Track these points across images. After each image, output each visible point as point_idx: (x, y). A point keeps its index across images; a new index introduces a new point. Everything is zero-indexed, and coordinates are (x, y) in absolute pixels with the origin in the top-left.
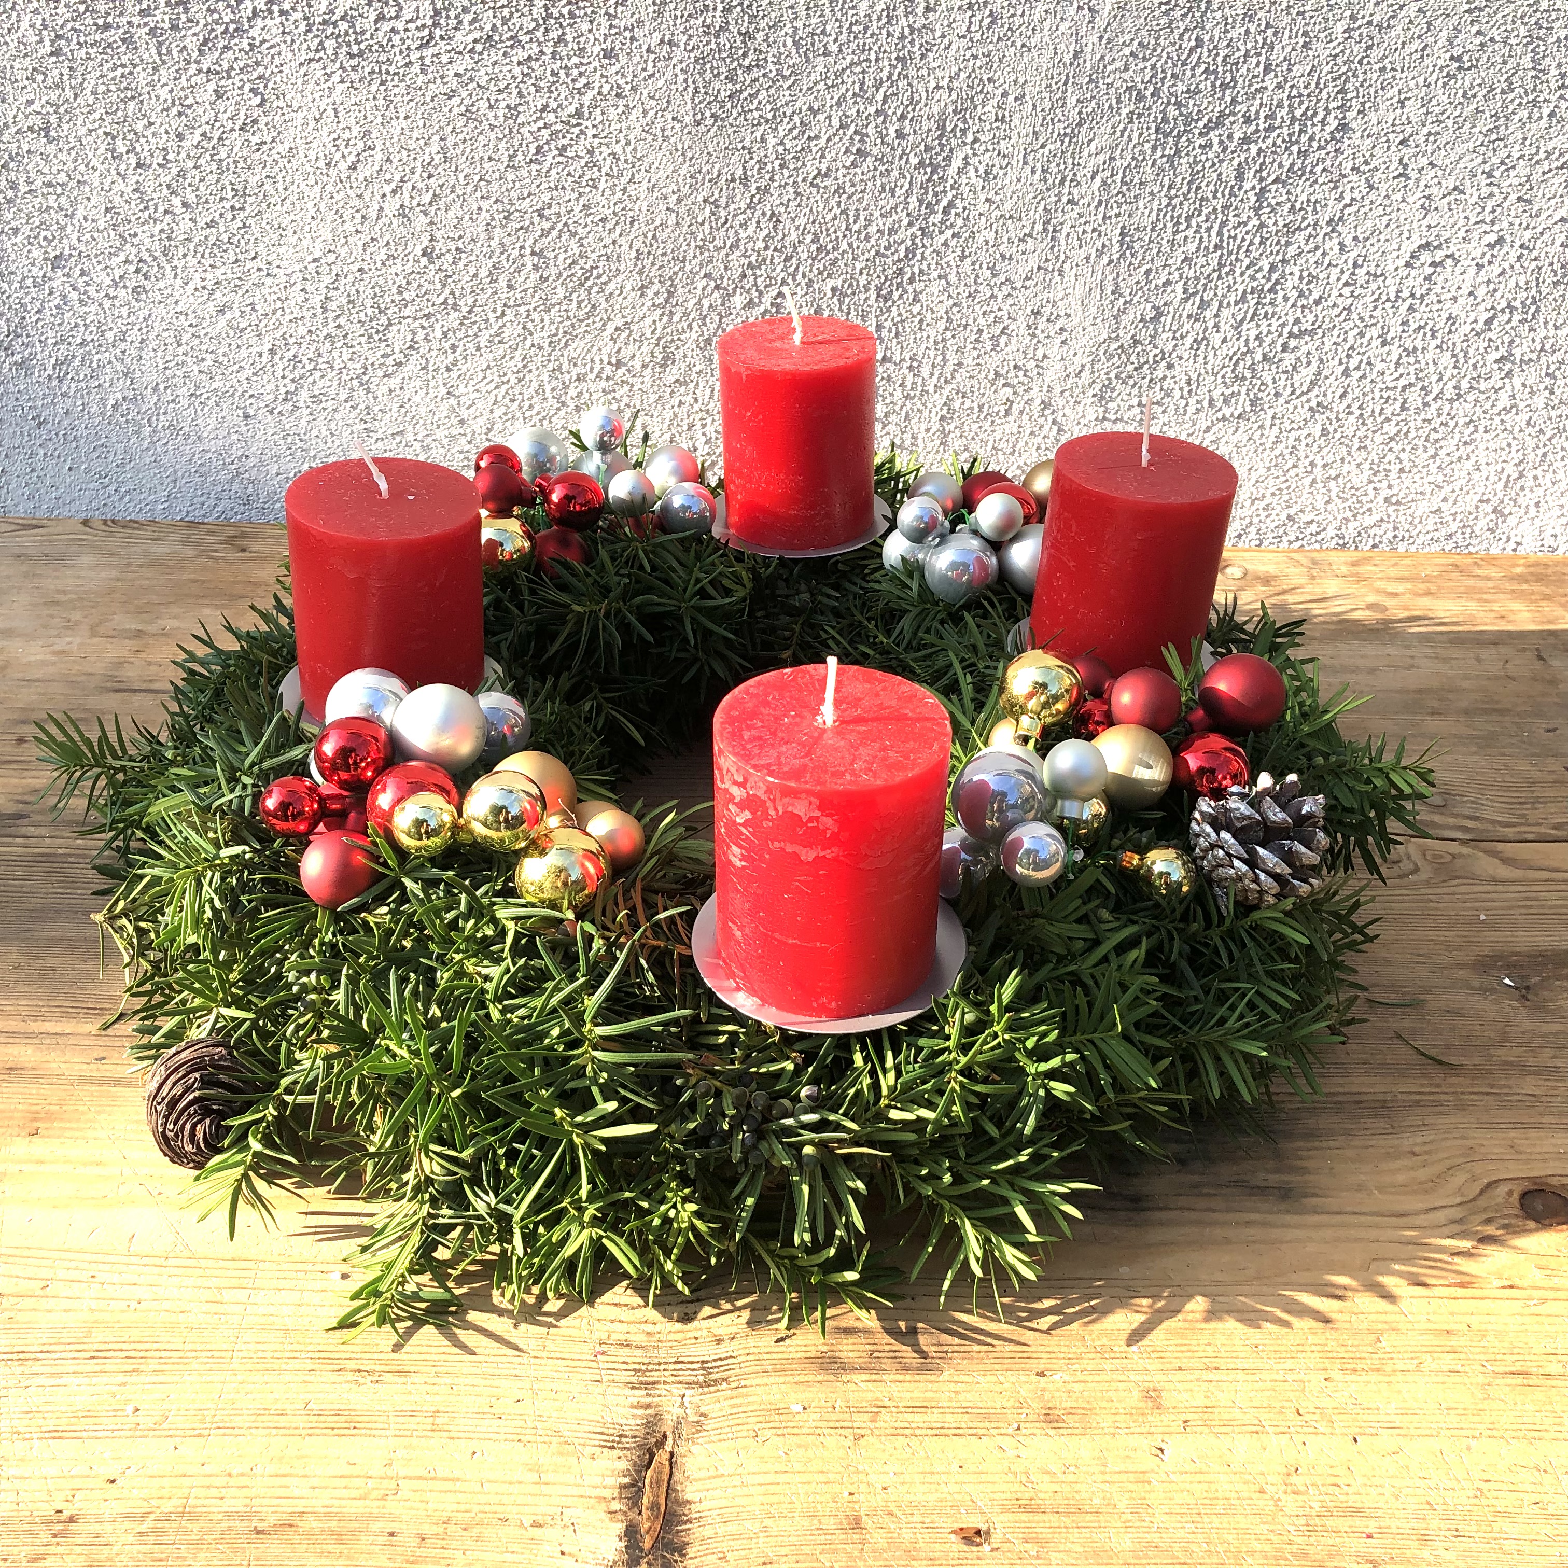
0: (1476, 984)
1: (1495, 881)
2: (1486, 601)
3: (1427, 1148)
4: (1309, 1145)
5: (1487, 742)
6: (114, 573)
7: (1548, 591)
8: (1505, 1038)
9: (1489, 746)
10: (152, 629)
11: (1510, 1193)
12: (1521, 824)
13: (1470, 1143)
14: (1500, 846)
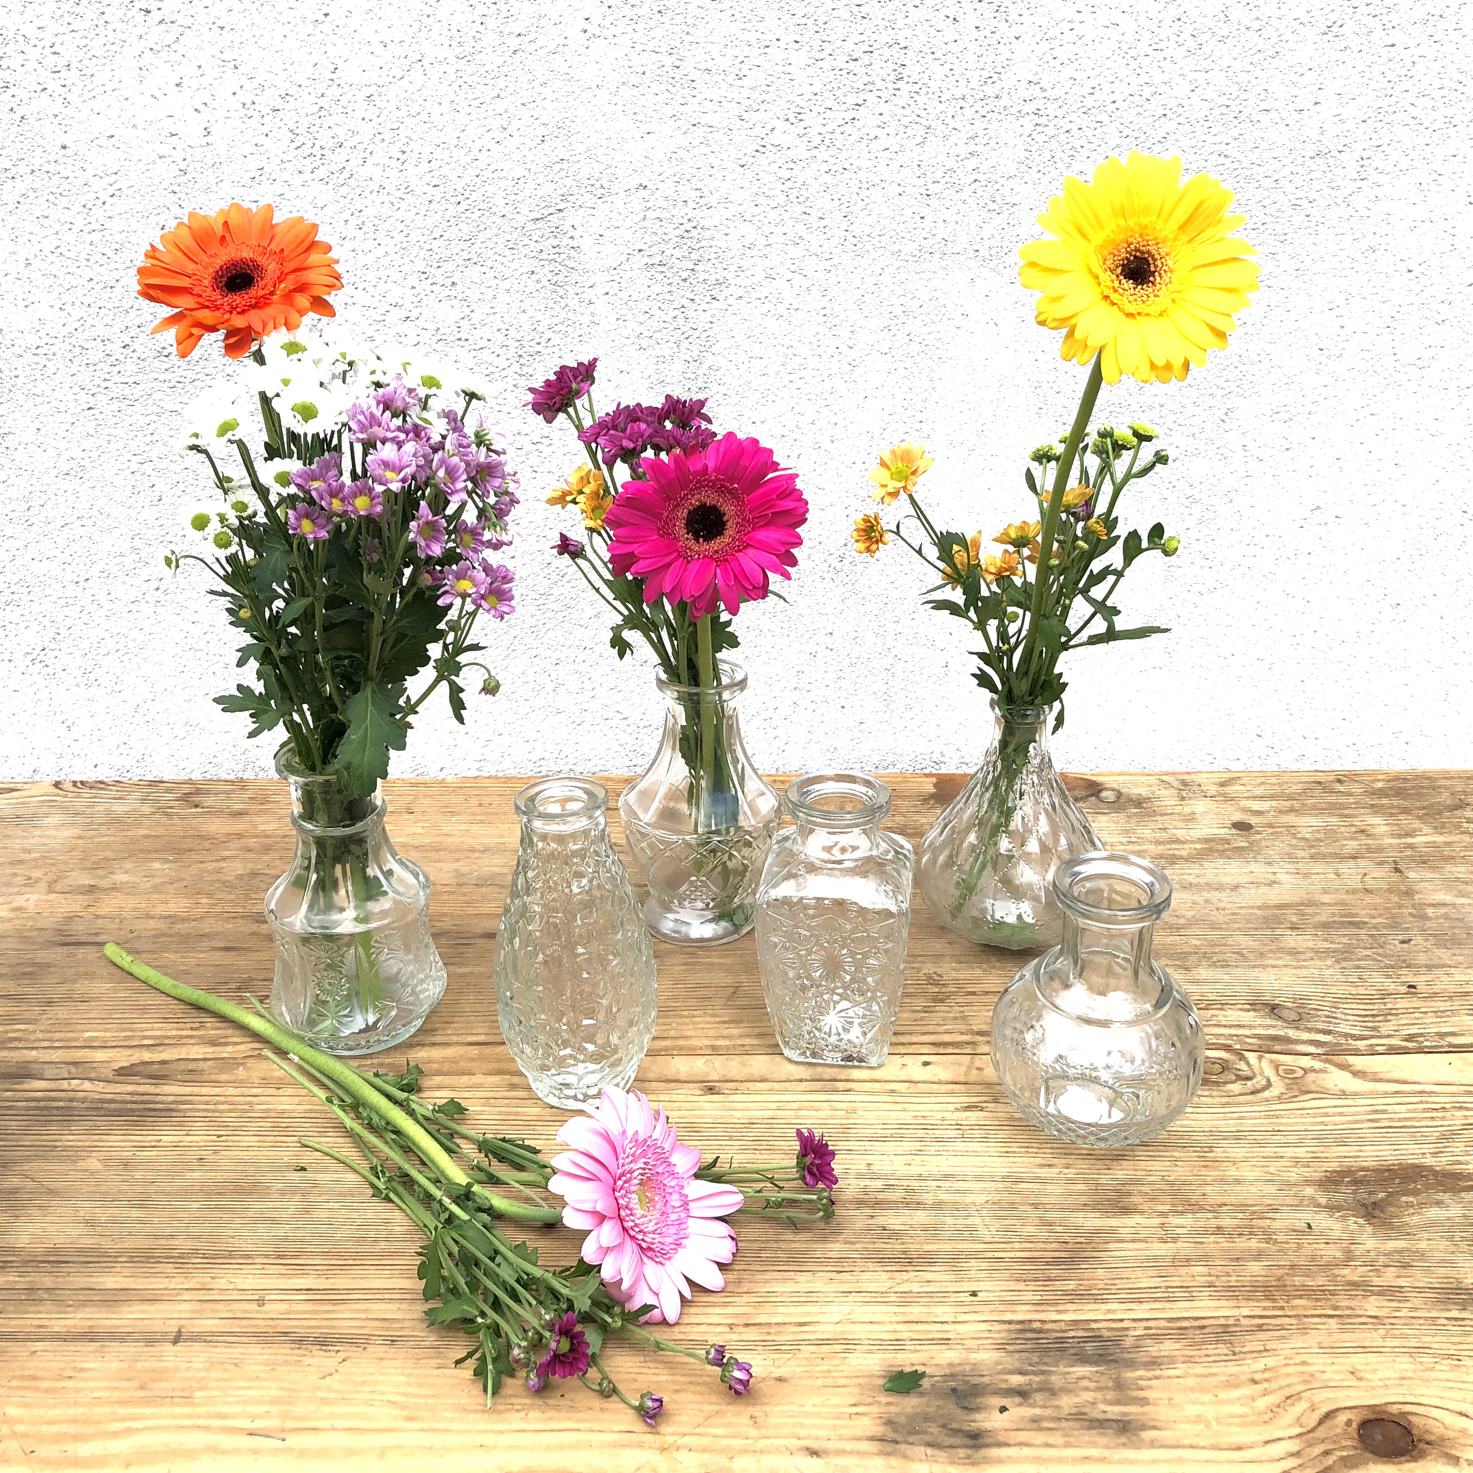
0: (1323, 1201)
1: (1343, 1094)
2: (1346, 816)
3: (1267, 1375)
4: (1150, 1374)
5: (1344, 955)
6: (77, 831)
7: (1406, 804)
8: (1349, 1257)
9: (1345, 959)
10: (104, 883)
11: (1349, 1423)
12: (1373, 1037)
13: (1310, 1369)
14: (1351, 1060)
